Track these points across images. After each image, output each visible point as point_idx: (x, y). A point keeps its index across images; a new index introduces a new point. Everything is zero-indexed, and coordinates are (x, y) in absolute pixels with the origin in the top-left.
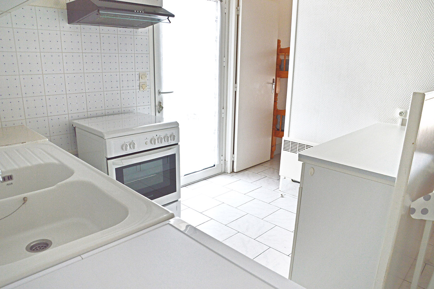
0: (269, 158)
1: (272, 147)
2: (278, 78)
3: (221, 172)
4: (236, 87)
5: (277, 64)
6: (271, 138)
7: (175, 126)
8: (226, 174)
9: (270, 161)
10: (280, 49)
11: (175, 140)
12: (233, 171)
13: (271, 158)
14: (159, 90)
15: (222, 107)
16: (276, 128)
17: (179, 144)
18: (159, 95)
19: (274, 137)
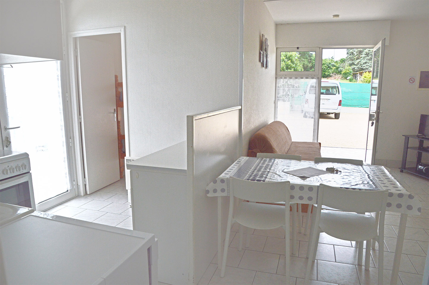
0: (119, 179)
1: (121, 168)
2: (118, 108)
3: (75, 196)
4: (81, 119)
5: (116, 96)
6: (118, 161)
7: (26, 156)
8: (81, 197)
9: (120, 181)
10: (118, 83)
11: (26, 169)
12: (86, 193)
13: (121, 178)
14: (5, 127)
15: (69, 136)
16: (122, 151)
17: (30, 172)
18: (5, 131)
19: (121, 160)
